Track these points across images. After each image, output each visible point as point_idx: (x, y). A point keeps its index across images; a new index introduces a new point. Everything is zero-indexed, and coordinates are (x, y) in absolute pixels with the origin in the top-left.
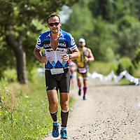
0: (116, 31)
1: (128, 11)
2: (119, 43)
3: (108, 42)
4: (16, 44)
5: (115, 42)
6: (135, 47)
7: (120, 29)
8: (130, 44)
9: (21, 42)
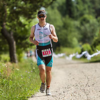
0: (79, 26)
1: (87, 11)
2: (82, 34)
3: (73, 33)
4: (9, 35)
5: (78, 34)
6: (92, 37)
7: (82, 24)
8: (89, 35)
9: (12, 33)
